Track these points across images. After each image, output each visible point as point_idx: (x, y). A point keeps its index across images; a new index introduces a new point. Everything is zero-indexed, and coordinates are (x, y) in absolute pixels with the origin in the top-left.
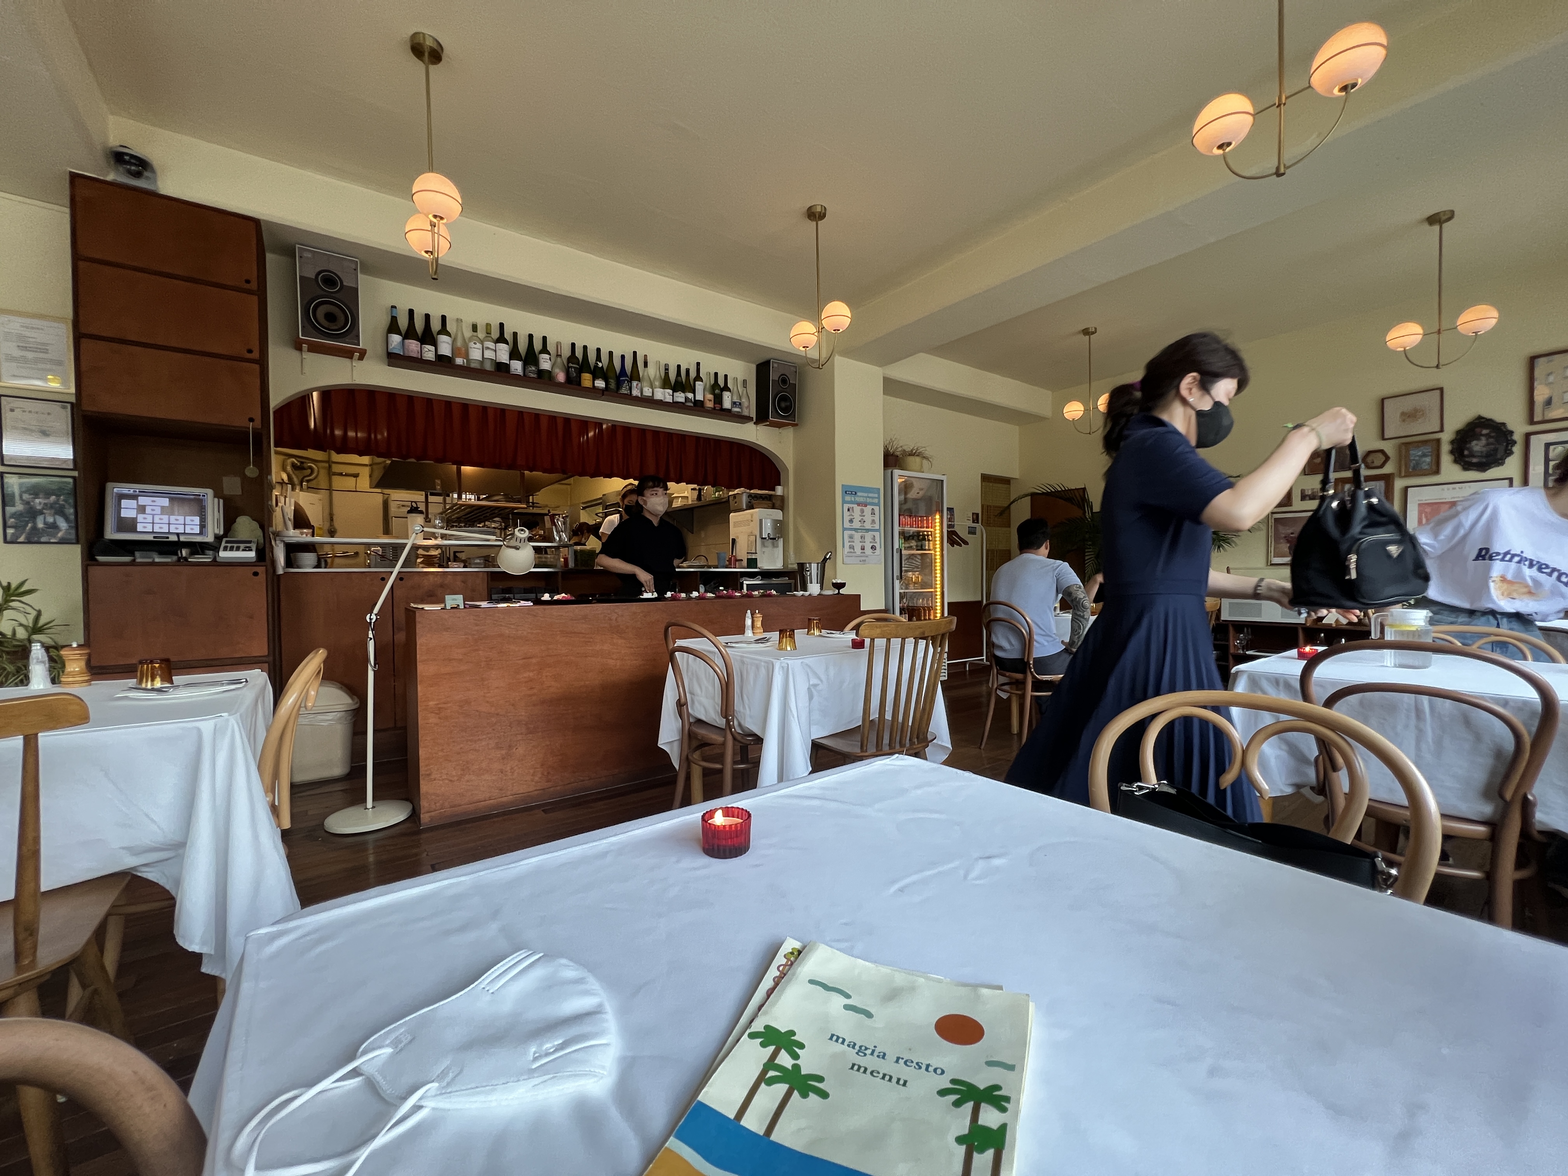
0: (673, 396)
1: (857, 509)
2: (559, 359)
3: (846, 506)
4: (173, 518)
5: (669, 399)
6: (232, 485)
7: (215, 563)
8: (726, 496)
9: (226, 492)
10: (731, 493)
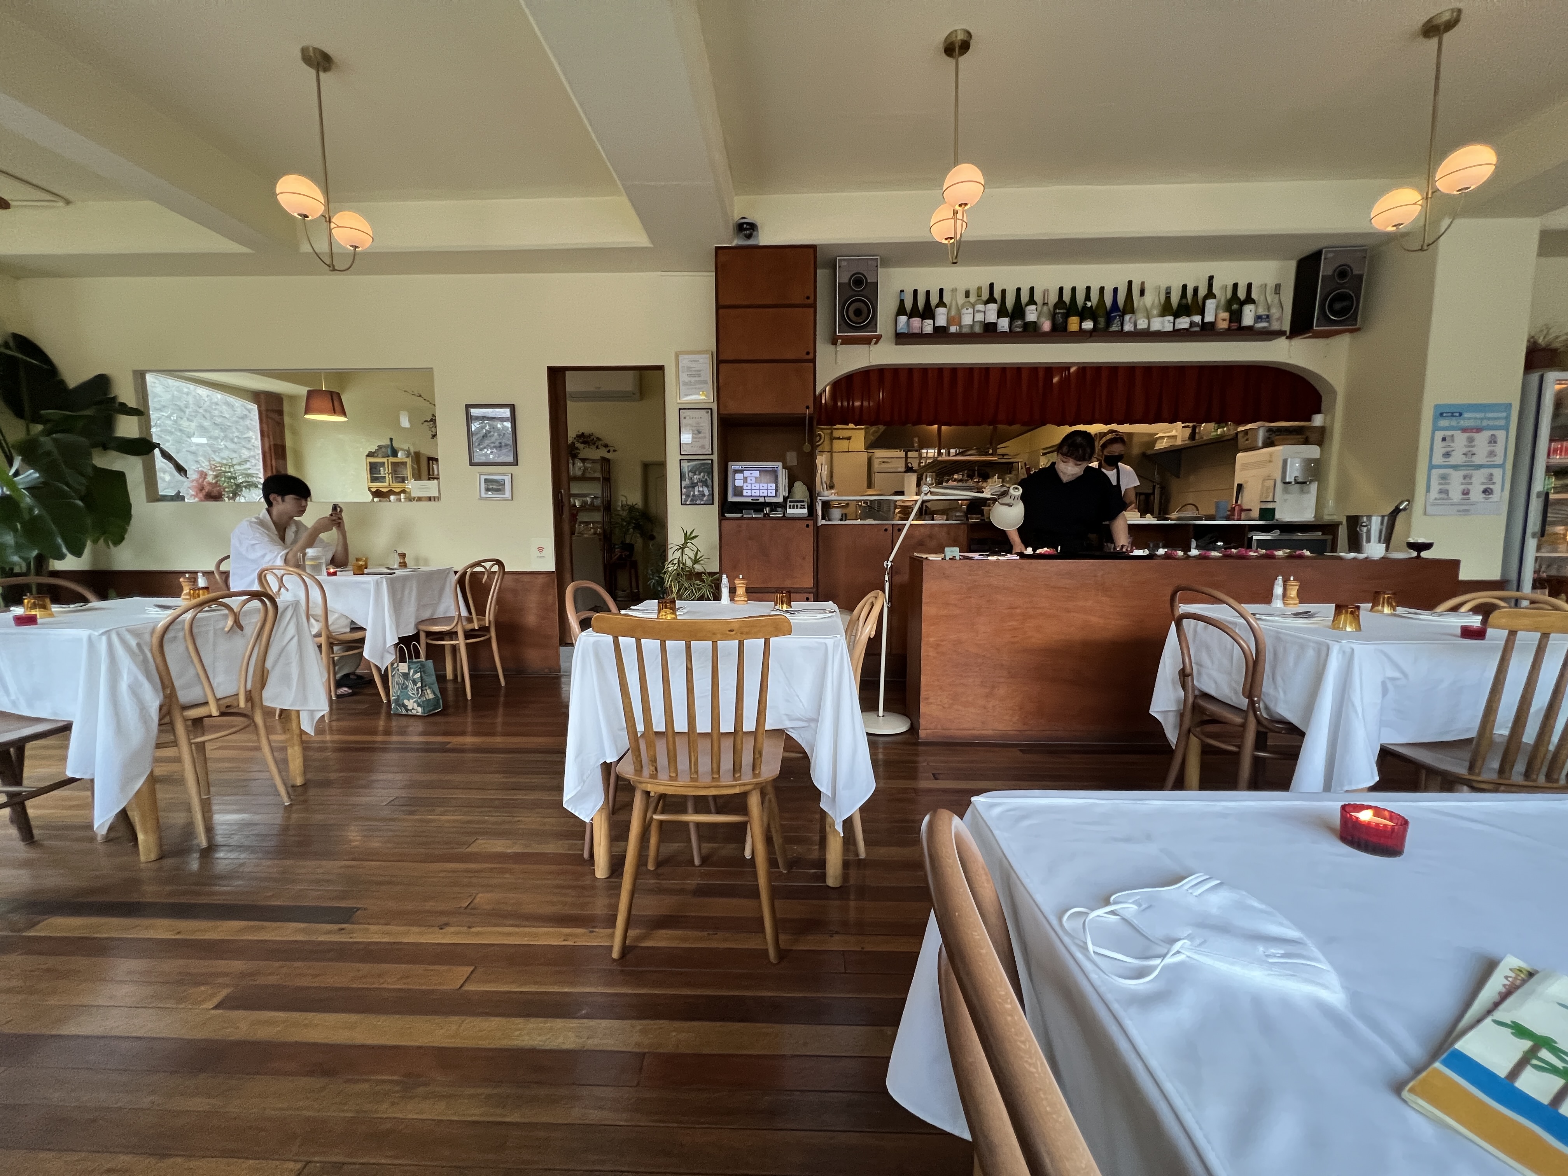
0: (1174, 323)
1: (1461, 438)
2: (1045, 308)
3: (1439, 435)
4: (761, 485)
5: (1169, 328)
6: (792, 458)
7: (785, 517)
8: (1233, 432)
9: (789, 464)
10: (1240, 429)
